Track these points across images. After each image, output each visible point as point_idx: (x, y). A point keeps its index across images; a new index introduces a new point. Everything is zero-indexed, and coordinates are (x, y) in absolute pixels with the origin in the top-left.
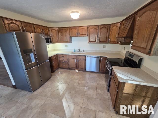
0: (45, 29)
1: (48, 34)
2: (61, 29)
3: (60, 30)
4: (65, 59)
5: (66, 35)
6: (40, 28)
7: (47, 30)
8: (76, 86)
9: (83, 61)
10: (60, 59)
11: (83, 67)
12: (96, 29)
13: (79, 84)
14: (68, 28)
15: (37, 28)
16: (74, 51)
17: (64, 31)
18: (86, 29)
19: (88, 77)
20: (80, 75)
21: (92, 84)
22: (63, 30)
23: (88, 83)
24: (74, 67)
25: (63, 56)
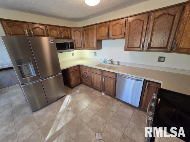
0: (64, 30)
1: (70, 36)
2: (86, 28)
3: (86, 31)
4: (88, 74)
5: (92, 38)
6: (56, 30)
7: (67, 31)
8: (84, 125)
9: (112, 82)
10: (82, 72)
11: (112, 91)
12: (144, 21)
13: (91, 121)
14: (95, 26)
15: (51, 30)
16: (104, 62)
17: (90, 31)
18: (122, 25)
19: (113, 111)
20: (102, 103)
21: (114, 130)
22: (88, 29)
23: (107, 126)
24: (99, 87)
25: (86, 69)
